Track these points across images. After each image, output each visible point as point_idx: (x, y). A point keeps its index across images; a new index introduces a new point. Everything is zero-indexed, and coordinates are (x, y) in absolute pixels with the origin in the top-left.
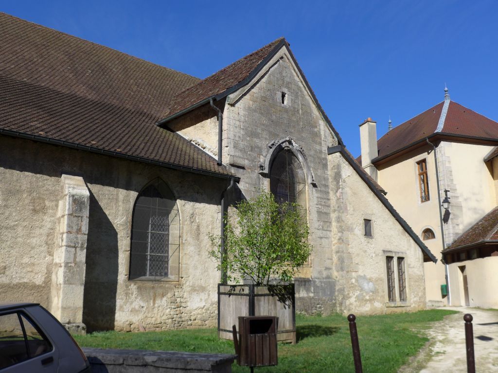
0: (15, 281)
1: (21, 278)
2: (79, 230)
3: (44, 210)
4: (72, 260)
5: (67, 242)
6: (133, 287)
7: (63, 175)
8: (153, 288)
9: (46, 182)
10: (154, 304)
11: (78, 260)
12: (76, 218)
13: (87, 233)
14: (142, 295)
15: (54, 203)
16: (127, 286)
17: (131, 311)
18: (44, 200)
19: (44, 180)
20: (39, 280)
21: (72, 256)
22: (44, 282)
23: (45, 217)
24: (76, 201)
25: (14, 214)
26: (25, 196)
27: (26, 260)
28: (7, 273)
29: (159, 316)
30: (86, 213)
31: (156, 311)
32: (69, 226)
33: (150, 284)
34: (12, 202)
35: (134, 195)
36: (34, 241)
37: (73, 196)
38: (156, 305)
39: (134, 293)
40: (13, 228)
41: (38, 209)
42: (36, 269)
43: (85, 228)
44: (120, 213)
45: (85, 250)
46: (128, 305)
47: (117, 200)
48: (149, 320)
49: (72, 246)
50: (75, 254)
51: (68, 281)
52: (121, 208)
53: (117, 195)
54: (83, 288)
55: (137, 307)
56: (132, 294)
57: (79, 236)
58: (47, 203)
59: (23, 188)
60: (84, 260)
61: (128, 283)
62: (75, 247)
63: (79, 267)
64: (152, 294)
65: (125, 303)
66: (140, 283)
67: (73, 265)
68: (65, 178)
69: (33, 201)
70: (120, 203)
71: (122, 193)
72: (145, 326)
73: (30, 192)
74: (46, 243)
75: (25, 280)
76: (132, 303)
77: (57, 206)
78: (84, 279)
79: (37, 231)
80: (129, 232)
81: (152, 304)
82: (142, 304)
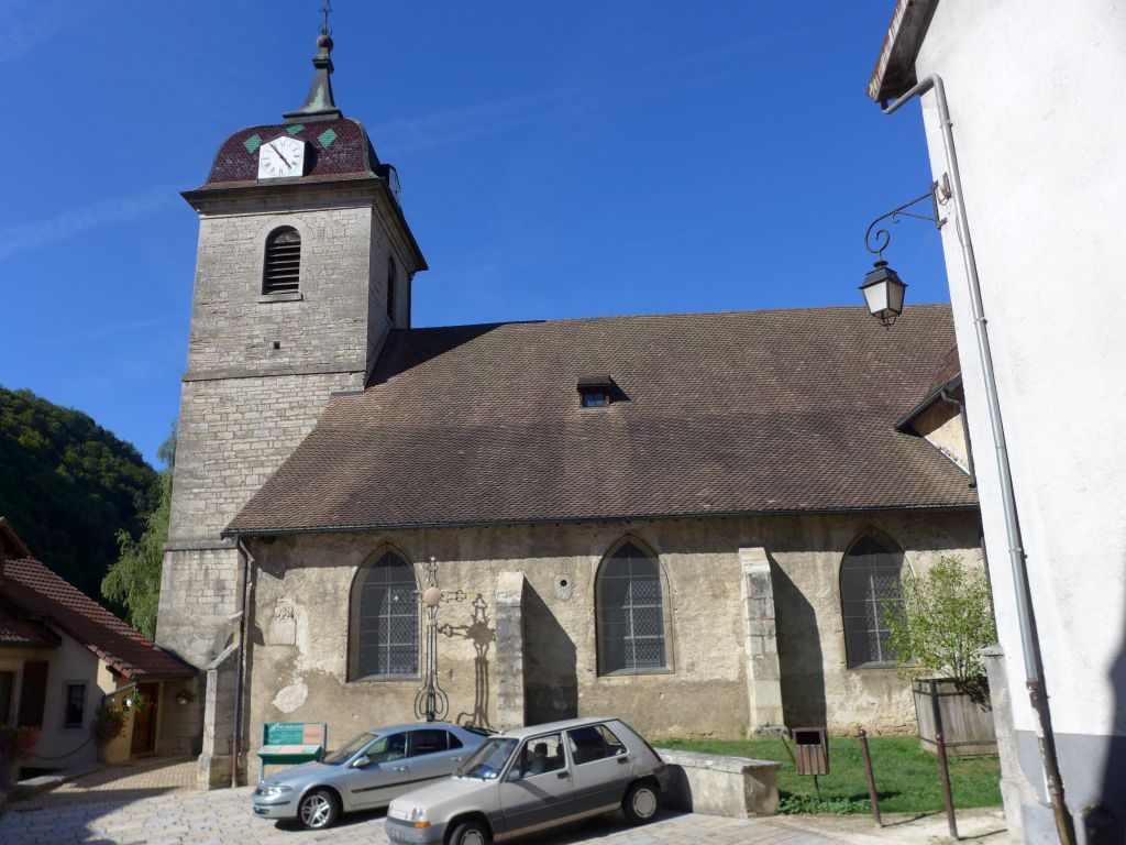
0: (706, 679)
1: (712, 674)
2: (763, 615)
3: (725, 593)
4: (760, 651)
5: (752, 630)
6: (855, 678)
7: (741, 550)
8: (886, 677)
9: (724, 560)
10: (890, 699)
11: (767, 650)
12: (757, 602)
13: (773, 616)
14: (870, 688)
15: (735, 584)
16: (846, 678)
17: (857, 710)
18: (723, 582)
19: (719, 560)
20: (732, 676)
21: (760, 647)
22: (739, 678)
23: (728, 602)
24: (756, 581)
25: (693, 603)
26: (701, 581)
27: (714, 654)
28: (696, 669)
29: (900, 715)
30: (769, 593)
31: (894, 709)
32: (751, 611)
33: (879, 673)
34: (689, 589)
35: (837, 557)
36: (720, 631)
37: (750, 575)
38: (893, 701)
39: (858, 686)
40: (694, 618)
41: (719, 594)
42: (728, 663)
43: (770, 611)
44: (822, 583)
45: (775, 639)
46: (851, 701)
47: (815, 567)
48: (885, 722)
49: (758, 634)
50: (763, 644)
51: (760, 677)
52: (821, 577)
53: (814, 560)
54: (778, 684)
55: (865, 704)
56: (855, 687)
57: (764, 622)
58: (728, 585)
59: (698, 572)
60: (775, 649)
61: (847, 673)
62: (762, 636)
63: (769, 658)
64: (884, 686)
65: (847, 699)
66: (864, 673)
67: (762, 657)
68: (743, 553)
69: (711, 586)
70: (820, 571)
71: (820, 557)
72: (880, 729)
73: (707, 576)
74: (734, 632)
75: (717, 677)
76: (856, 699)
77: (739, 586)
78: (779, 672)
79: (722, 620)
80: (839, 606)
81: (887, 700)
82: (873, 701)
